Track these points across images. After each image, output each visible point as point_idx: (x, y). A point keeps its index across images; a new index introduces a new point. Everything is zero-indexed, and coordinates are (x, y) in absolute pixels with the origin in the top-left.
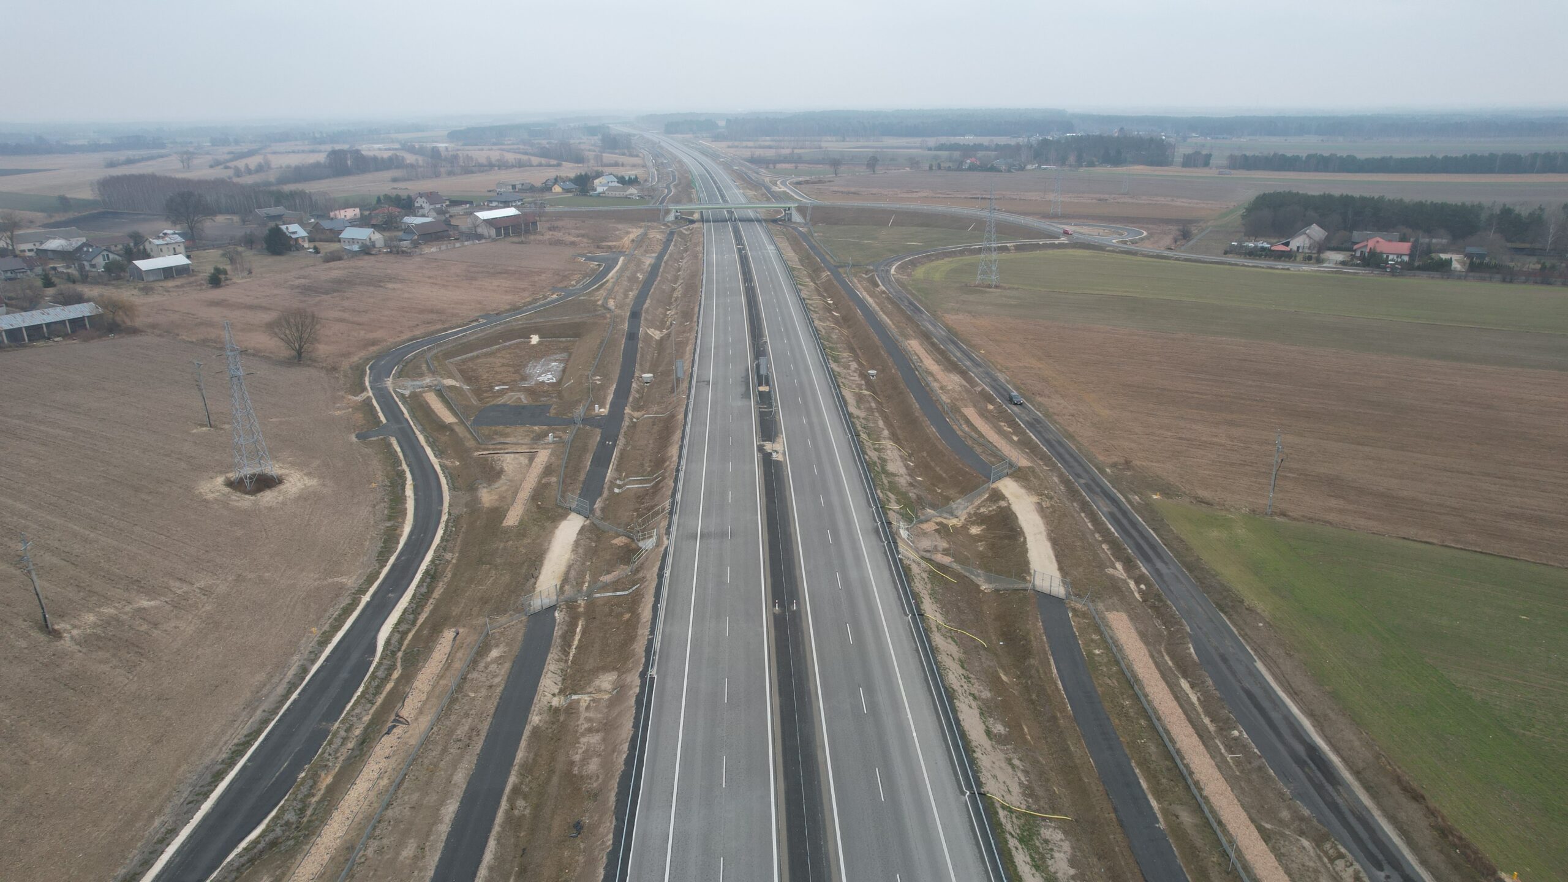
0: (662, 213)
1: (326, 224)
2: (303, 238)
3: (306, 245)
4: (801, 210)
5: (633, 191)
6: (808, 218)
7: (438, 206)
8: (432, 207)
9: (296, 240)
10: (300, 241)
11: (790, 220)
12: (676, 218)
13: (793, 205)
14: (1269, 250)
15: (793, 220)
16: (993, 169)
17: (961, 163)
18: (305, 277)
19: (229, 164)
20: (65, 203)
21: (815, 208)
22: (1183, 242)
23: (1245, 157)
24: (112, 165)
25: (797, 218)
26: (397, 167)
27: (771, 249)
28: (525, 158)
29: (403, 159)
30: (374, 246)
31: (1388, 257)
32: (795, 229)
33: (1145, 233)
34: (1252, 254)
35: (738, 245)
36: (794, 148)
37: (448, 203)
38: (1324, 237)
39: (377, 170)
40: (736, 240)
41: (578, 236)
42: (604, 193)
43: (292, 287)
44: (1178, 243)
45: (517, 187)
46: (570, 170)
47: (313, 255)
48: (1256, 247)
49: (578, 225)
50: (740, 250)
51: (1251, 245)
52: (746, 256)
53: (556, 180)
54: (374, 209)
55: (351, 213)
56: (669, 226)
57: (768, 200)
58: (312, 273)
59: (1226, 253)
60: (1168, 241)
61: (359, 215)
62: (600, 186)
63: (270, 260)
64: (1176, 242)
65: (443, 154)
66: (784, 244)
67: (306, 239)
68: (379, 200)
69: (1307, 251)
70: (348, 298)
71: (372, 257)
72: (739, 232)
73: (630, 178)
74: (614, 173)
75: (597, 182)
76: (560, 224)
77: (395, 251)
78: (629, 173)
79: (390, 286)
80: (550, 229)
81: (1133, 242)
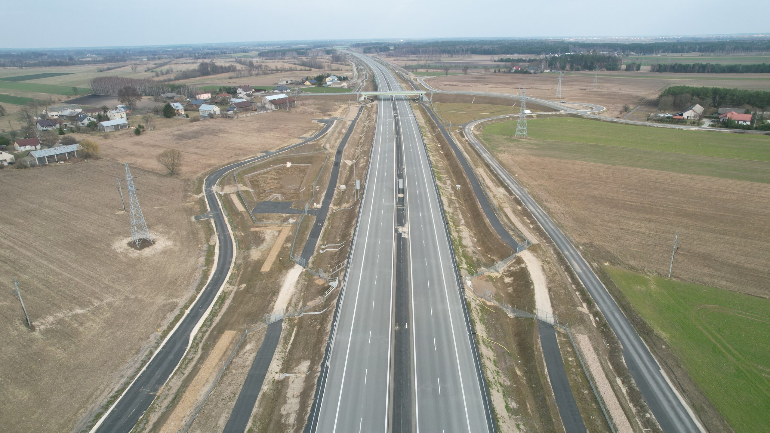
0: (358, 96)
1: (193, 102)
2: (181, 109)
3: (183, 113)
4: (428, 95)
5: (344, 84)
6: (431, 99)
7: (248, 92)
8: (245, 93)
9: (178, 110)
10: (180, 111)
11: (422, 99)
12: (365, 98)
13: (424, 92)
14: (672, 118)
15: (423, 100)
16: (526, 72)
17: (511, 69)
18: (180, 130)
19: (154, 70)
20: (75, 90)
21: (435, 94)
22: (625, 113)
23: (660, 66)
24: (101, 71)
25: (425, 99)
26: (232, 71)
27: (411, 116)
28: (293, 66)
29: (235, 67)
30: (215, 114)
31: (738, 122)
32: (424, 105)
33: (605, 109)
34: (662, 120)
35: (395, 114)
36: (427, 61)
37: (253, 90)
38: (702, 111)
39: (223, 72)
40: (394, 110)
41: (315, 109)
42: (330, 85)
43: (174, 135)
44: (622, 114)
45: (289, 82)
46: (315, 73)
47: (186, 118)
48: (664, 116)
49: (316, 103)
50: (395, 117)
51: (662, 115)
52: (398, 120)
53: (307, 79)
54: (217, 94)
55: (207, 96)
56: (361, 103)
57: (412, 89)
58: (184, 128)
59: (648, 120)
60: (617, 113)
61: (210, 97)
62: (329, 81)
63: (165, 120)
64: (621, 113)
65: (255, 64)
66: (418, 113)
67: (183, 110)
68: (220, 90)
69: (692, 118)
70: (199, 142)
71: (214, 120)
72: (396, 106)
73: (344, 78)
74: (336, 75)
75: (327, 79)
76: (307, 102)
77: (224, 116)
78: (343, 75)
79: (221, 135)
80: (302, 105)
81: (599, 114)
